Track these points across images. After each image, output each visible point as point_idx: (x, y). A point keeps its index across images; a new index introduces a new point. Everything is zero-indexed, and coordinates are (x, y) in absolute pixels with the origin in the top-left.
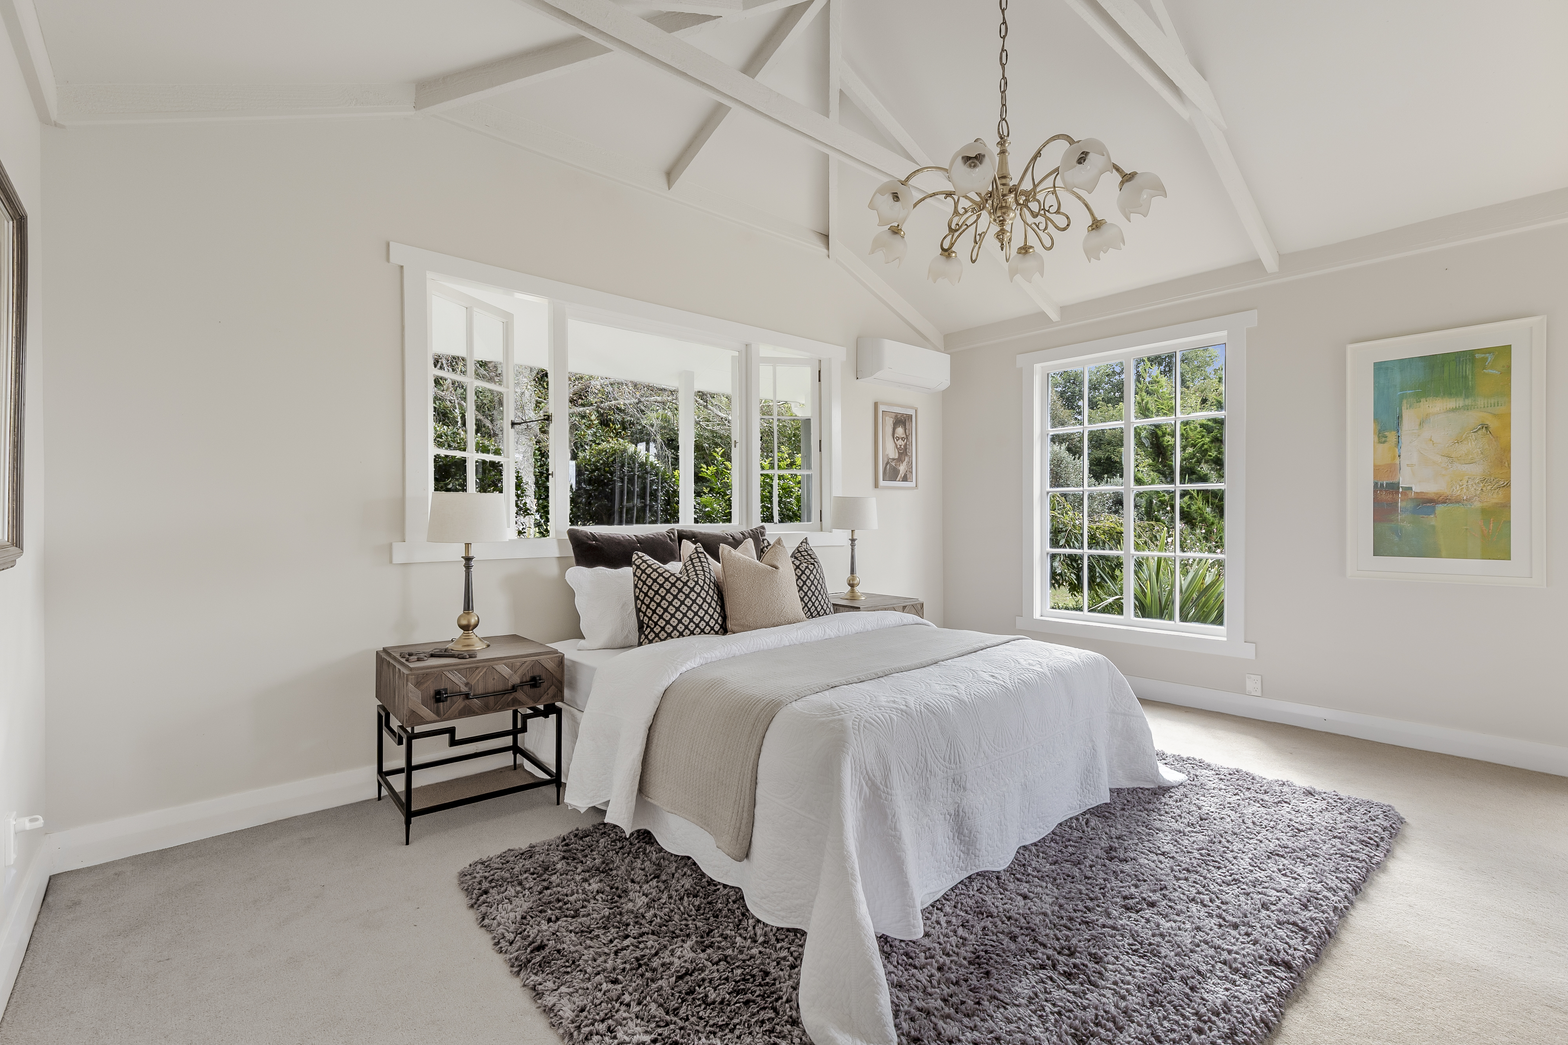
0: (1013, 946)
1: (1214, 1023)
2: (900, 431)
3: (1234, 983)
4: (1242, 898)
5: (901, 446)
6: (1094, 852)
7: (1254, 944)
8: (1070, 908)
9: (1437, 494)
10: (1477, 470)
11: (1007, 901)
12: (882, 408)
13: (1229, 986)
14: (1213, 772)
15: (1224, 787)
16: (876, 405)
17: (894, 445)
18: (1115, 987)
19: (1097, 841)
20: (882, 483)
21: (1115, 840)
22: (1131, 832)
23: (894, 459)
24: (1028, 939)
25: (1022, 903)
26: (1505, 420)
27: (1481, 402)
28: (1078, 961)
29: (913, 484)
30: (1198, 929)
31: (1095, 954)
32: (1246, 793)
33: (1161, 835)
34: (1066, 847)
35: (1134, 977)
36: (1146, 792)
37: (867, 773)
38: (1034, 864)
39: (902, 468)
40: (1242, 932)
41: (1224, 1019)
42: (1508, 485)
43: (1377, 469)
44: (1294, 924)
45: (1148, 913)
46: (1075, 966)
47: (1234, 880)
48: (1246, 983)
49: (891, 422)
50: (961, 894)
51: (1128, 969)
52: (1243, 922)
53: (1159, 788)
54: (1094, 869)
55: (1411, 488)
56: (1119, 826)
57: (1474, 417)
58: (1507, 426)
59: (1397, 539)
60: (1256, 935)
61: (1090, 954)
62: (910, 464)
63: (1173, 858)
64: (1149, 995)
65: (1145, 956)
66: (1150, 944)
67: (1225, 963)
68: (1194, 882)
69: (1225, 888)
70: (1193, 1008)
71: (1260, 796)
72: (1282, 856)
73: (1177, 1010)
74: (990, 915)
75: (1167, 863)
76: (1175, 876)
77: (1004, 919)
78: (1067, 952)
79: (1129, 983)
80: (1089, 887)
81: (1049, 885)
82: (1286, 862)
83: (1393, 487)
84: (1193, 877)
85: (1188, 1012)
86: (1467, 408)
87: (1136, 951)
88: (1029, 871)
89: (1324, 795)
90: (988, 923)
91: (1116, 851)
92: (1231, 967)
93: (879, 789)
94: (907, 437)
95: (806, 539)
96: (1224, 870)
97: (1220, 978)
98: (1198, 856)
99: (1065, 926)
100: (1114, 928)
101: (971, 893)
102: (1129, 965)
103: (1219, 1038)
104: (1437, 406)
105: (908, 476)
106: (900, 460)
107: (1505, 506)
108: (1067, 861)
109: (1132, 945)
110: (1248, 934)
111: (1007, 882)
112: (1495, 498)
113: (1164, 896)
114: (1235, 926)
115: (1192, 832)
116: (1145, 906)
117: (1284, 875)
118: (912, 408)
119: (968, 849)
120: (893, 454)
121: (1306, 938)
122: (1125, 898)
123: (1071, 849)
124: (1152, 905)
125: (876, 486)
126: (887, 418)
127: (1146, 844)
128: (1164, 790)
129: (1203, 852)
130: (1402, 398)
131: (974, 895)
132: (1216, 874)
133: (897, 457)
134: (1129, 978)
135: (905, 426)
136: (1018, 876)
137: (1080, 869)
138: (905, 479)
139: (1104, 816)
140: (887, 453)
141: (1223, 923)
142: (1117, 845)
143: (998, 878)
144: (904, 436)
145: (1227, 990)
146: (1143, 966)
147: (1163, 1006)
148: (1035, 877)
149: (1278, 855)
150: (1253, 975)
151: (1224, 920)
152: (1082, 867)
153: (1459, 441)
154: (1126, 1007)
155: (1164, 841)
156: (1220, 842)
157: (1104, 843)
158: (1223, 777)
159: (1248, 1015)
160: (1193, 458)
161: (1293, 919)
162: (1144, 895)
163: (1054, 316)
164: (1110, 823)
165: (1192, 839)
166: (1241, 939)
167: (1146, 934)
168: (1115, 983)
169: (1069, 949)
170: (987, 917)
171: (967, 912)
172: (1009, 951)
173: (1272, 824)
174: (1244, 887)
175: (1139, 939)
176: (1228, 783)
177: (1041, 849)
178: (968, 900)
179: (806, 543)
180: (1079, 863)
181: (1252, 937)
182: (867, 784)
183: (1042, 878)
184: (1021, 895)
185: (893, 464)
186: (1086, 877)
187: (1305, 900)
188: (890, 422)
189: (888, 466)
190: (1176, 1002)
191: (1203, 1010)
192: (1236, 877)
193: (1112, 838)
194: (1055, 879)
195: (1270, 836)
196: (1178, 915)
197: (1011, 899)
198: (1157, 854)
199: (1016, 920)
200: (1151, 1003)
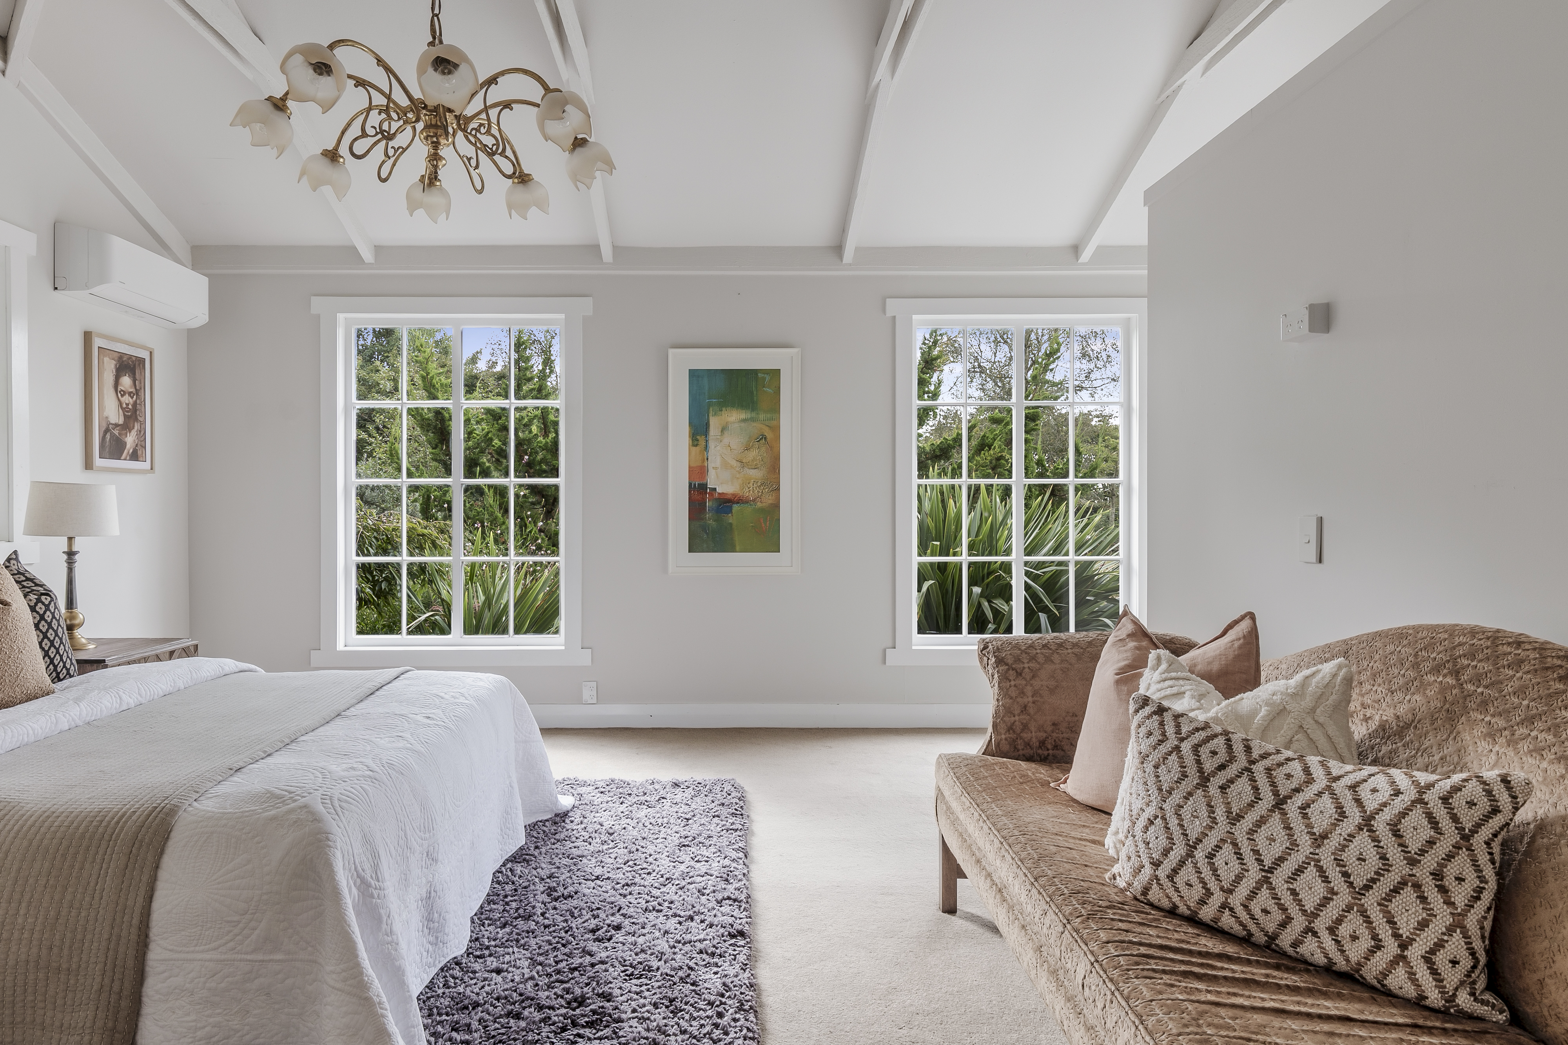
0: (523, 1024)
1: (725, 1004)
2: (126, 382)
3: (716, 965)
4: (680, 892)
5: (127, 405)
6: (539, 898)
7: (711, 927)
8: (552, 961)
9: (733, 495)
10: (757, 474)
11: (482, 984)
12: (97, 342)
13: (715, 969)
14: (591, 788)
15: (610, 799)
16: (88, 337)
17: (117, 403)
18: (636, 1014)
19: (532, 887)
20: (98, 462)
21: (548, 880)
22: (558, 868)
23: (116, 425)
24: (532, 1010)
25: (499, 979)
26: (776, 429)
27: (762, 416)
28: (593, 1007)
29: (146, 465)
30: (666, 932)
31: (602, 994)
32: (630, 799)
33: (585, 860)
34: (507, 904)
35: (645, 998)
36: (547, 824)
37: (356, 868)
38: (487, 934)
39: (130, 440)
40: (699, 921)
41: (729, 997)
42: (778, 489)
43: (691, 470)
44: (729, 898)
45: (619, 936)
46: (594, 1012)
47: (667, 879)
48: (724, 962)
49: (113, 366)
50: (428, 998)
51: (637, 994)
52: (695, 912)
53: (557, 815)
54: (547, 915)
55: (715, 489)
56: (543, 865)
57: (756, 428)
58: (778, 438)
59: (705, 536)
60: (709, 920)
61: (599, 995)
62: (141, 434)
63: (608, 878)
64: (667, 1007)
65: (642, 975)
66: (640, 963)
67: (701, 952)
68: (639, 893)
69: (663, 889)
70: (704, 1000)
71: (643, 798)
72: (688, 846)
73: (695, 1008)
74: (476, 1005)
75: (607, 885)
76: (621, 895)
77: (494, 1002)
78: (575, 1005)
79: (644, 1006)
80: (555, 934)
81: (516, 950)
82: (693, 850)
83: (703, 487)
84: (636, 889)
85: (702, 1004)
86: (753, 420)
87: (632, 974)
88: (487, 943)
89: (686, 784)
90: (479, 1014)
91: (556, 891)
92: (707, 953)
93: (369, 886)
94: (137, 392)
95: (15, 552)
96: (654, 874)
97: (705, 966)
98: (629, 869)
99: (558, 981)
100: (602, 962)
101: (440, 992)
102: (634, 989)
103: (736, 1012)
104: (733, 416)
105: (139, 452)
106: (126, 427)
107: (776, 506)
108: (516, 918)
109: (624, 971)
110: (702, 921)
111: (469, 964)
112: (768, 500)
113: (624, 915)
114: (691, 918)
115: (610, 849)
116: (613, 932)
117: (698, 861)
118: (144, 348)
119: (437, 938)
120: (115, 416)
121: (740, 906)
122: (593, 931)
123: (514, 905)
124: (618, 928)
125: (88, 465)
126: (106, 359)
127: (579, 873)
128: (562, 817)
129: (631, 863)
130: (710, 405)
131: (444, 993)
132: (649, 880)
133: (121, 422)
134: (642, 1001)
135: (134, 374)
136: (478, 953)
137: (534, 921)
138: (135, 456)
139: (524, 860)
140: (105, 414)
141: (681, 919)
142: (555, 884)
143: (457, 964)
144: (133, 390)
145: (716, 973)
146: (646, 985)
147: (684, 1010)
148: (495, 946)
149: (684, 846)
150: (725, 952)
151: (680, 916)
152: (535, 917)
153: (747, 449)
154: (658, 1026)
155: (590, 865)
156: (637, 850)
157: (541, 887)
158: (603, 790)
159: (742, 986)
160: (477, 448)
161: (726, 895)
162: (608, 922)
163: (367, 255)
164: (534, 866)
165: (613, 856)
166: (701, 928)
167: (629, 956)
168: (634, 1011)
169: (575, 1000)
170: (474, 1008)
171: (447, 1014)
172: (522, 1030)
173: (665, 820)
174: (677, 882)
175: (627, 963)
176: (612, 794)
177: (483, 917)
178: (442, 1000)
179: (17, 559)
180: (530, 916)
181: (707, 923)
182: (355, 884)
183: (503, 945)
184: (492, 971)
185: (116, 432)
186: (546, 927)
187: (725, 876)
188: (110, 366)
189: (108, 436)
190: (692, 1001)
191: (712, 998)
192: (667, 876)
193: (543, 879)
194: (517, 941)
195: (669, 831)
196: (643, 928)
197: (485, 979)
198: (593, 881)
199: (506, 998)
200: (672, 1012)
